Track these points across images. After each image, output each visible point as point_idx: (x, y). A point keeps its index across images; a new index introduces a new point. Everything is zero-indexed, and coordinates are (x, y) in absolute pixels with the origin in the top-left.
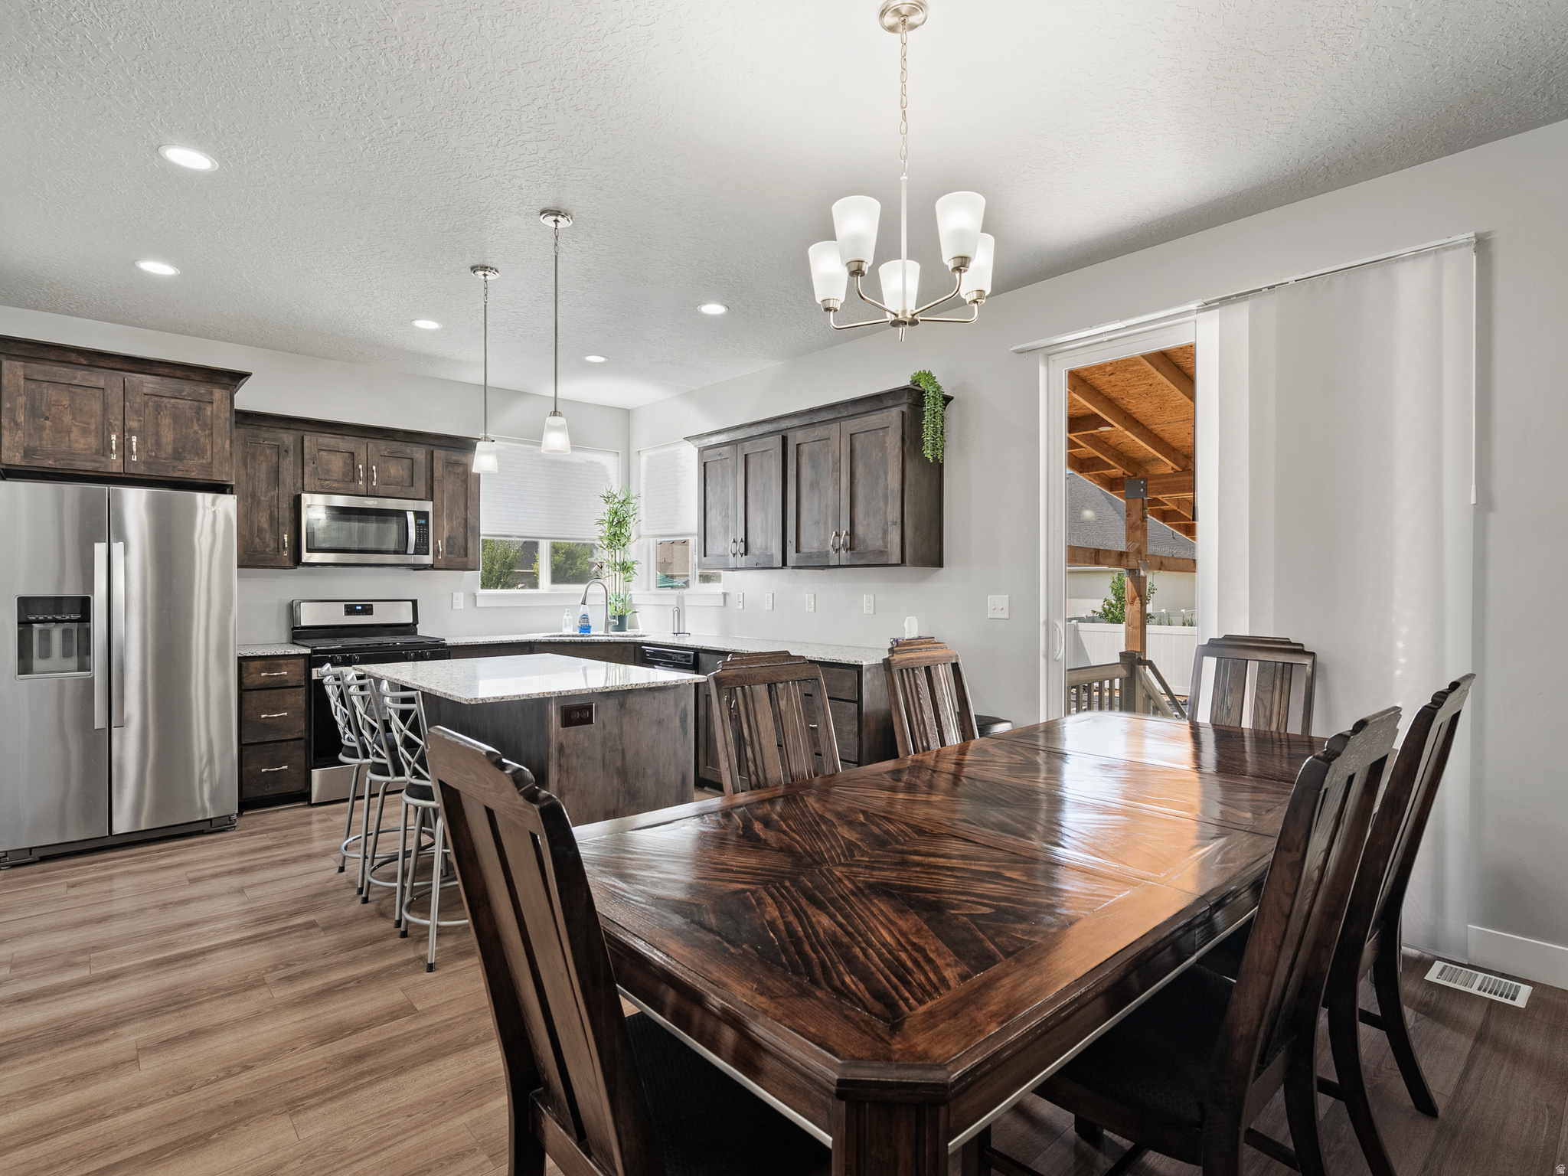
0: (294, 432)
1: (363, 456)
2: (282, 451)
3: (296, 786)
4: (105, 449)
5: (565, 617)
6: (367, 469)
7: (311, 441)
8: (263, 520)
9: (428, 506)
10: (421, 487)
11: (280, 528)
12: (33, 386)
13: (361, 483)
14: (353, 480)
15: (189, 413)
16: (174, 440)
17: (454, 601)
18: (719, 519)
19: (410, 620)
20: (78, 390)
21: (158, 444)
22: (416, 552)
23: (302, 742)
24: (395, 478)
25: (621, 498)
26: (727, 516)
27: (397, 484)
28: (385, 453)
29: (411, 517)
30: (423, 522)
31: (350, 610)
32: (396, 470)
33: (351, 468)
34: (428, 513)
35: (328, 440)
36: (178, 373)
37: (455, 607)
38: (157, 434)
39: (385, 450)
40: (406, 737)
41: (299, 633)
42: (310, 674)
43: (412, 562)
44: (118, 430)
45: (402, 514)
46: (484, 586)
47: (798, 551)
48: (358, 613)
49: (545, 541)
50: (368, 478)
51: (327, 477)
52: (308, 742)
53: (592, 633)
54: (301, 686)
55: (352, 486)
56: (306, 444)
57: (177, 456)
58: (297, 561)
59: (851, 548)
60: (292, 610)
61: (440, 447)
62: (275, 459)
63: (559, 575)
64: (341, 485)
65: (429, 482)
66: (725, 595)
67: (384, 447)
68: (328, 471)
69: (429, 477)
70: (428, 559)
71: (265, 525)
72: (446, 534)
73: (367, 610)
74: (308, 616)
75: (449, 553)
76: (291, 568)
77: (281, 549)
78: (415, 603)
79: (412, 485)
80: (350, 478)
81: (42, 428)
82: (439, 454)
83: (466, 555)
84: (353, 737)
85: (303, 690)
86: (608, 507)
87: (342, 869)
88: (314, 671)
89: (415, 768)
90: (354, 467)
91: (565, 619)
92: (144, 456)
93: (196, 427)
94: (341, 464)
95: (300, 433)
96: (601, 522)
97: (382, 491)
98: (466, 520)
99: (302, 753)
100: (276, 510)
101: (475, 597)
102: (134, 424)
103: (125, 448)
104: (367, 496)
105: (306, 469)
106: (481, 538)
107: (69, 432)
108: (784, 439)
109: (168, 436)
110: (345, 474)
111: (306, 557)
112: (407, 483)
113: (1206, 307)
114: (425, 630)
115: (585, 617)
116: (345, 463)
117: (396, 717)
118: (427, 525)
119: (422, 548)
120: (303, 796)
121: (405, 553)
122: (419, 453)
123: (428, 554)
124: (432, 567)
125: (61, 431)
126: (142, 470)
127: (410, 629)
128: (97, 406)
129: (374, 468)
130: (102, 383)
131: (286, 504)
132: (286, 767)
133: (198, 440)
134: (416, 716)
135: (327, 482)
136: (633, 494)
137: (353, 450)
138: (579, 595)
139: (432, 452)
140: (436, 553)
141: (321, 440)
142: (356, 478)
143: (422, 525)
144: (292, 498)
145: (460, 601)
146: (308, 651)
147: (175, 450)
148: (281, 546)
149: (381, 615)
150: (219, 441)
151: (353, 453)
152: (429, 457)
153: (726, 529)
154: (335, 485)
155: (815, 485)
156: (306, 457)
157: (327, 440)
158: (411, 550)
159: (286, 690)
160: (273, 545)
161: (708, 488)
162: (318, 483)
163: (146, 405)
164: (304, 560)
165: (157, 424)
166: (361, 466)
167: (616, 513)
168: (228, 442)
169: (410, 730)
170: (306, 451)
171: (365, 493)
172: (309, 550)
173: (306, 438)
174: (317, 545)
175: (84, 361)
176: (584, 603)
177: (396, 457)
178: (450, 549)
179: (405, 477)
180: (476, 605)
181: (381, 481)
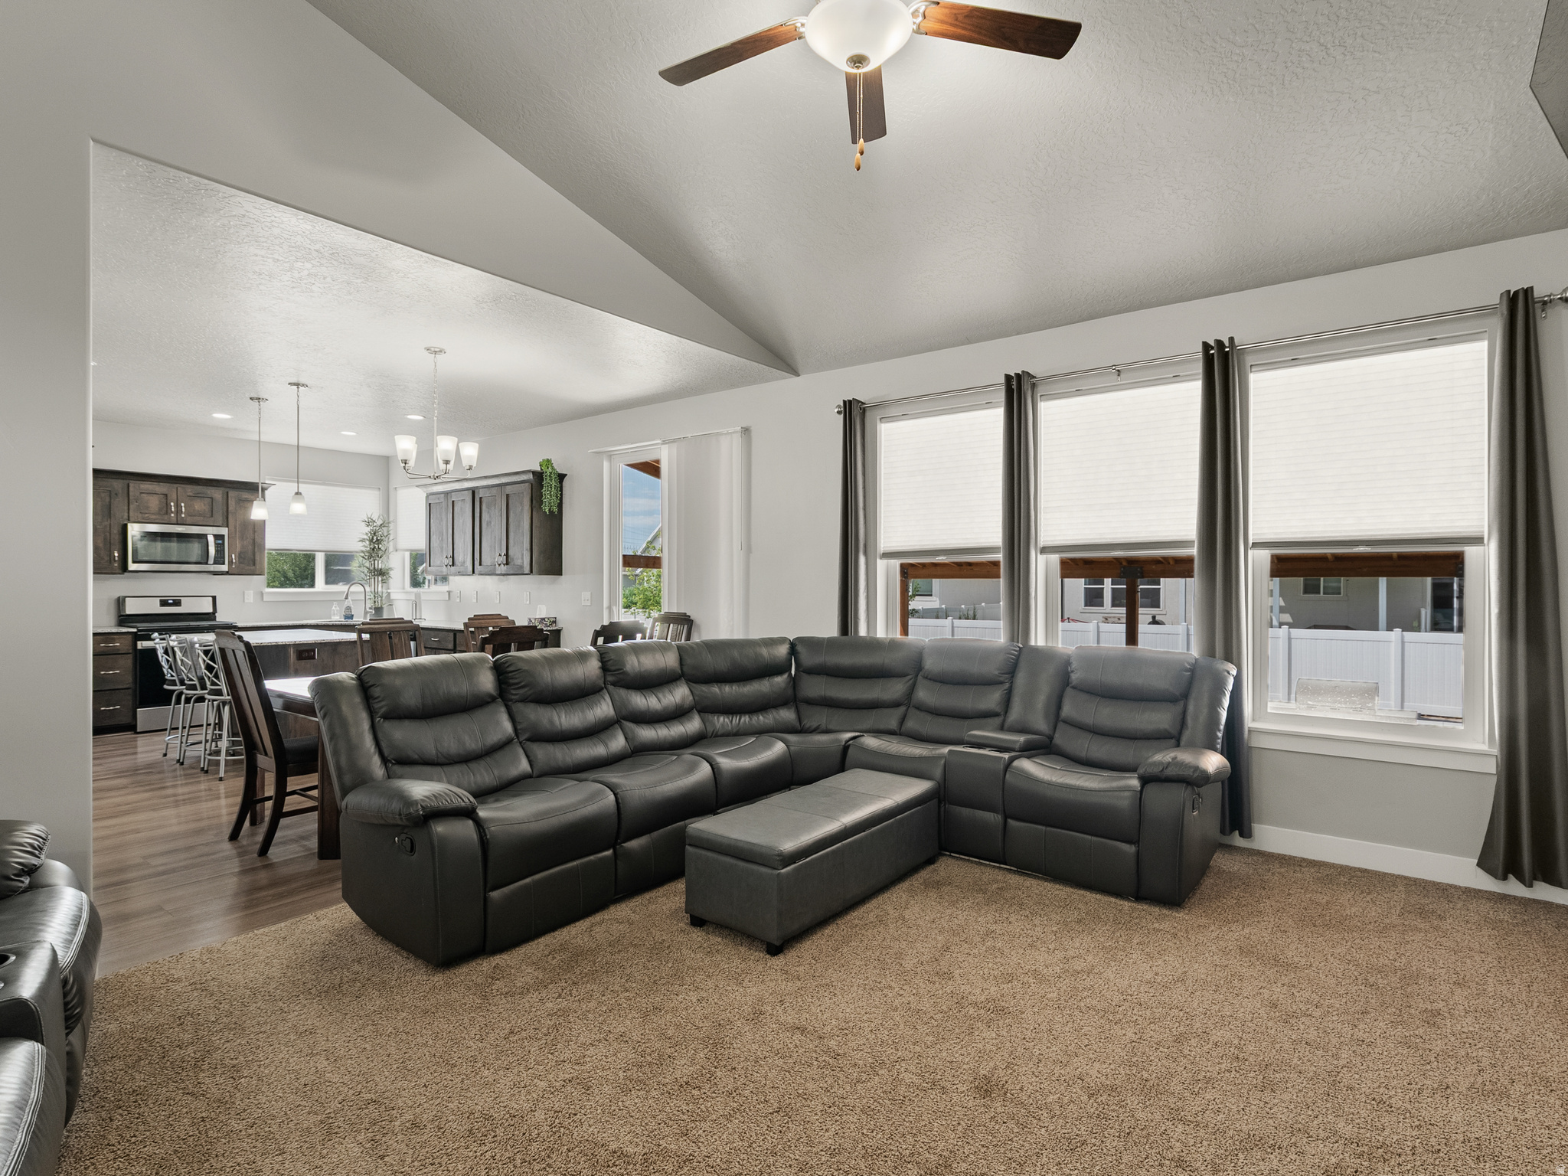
0: (122, 481)
1: (174, 496)
2: (113, 494)
3: (125, 720)
5: (334, 608)
6: (177, 506)
7: (134, 486)
8: (98, 541)
9: (224, 531)
10: (220, 519)
11: (112, 547)
13: (172, 515)
14: (167, 513)
17: (246, 597)
18: (438, 541)
19: (211, 610)
22: (215, 563)
23: (130, 691)
24: (198, 511)
25: (379, 523)
26: (442, 540)
27: (200, 515)
28: (191, 494)
29: (211, 539)
30: (220, 542)
31: (164, 603)
32: (200, 506)
33: (165, 505)
34: (224, 536)
35: (148, 486)
37: (246, 601)
39: (191, 492)
40: (208, 664)
41: (124, 619)
42: (136, 645)
43: (212, 570)
45: (204, 537)
46: (269, 586)
47: (480, 565)
48: (170, 605)
49: (320, 553)
50: (178, 511)
51: (147, 511)
52: (135, 691)
53: (354, 619)
54: (129, 653)
55: (166, 517)
56: (131, 489)
58: (124, 568)
59: (507, 564)
60: (120, 602)
61: (233, 488)
62: (108, 500)
63: (332, 577)
64: (157, 517)
65: (225, 514)
66: (449, 592)
67: (190, 489)
68: (148, 508)
69: (225, 510)
70: (225, 568)
72: (238, 550)
73: (177, 603)
74: (133, 606)
75: (240, 563)
76: (120, 574)
77: (113, 561)
78: (214, 598)
79: (212, 516)
80: (164, 511)
82: (232, 494)
83: (254, 564)
84: (174, 674)
85: (130, 656)
86: (368, 529)
87: (165, 755)
88: (139, 643)
89: (212, 680)
90: (168, 505)
91: (334, 611)
94: (157, 502)
95: (126, 482)
96: (362, 540)
97: (189, 520)
98: (254, 540)
99: (130, 698)
100: (108, 534)
101: (262, 594)
104: (177, 524)
105: (131, 506)
106: (266, 551)
108: (473, 493)
110: (160, 510)
111: (132, 567)
112: (209, 514)
113: (664, 443)
114: (221, 618)
115: (349, 608)
116: (160, 501)
117: (202, 654)
118: (223, 544)
119: (219, 560)
120: (131, 727)
121: (207, 563)
122: (217, 494)
123: (224, 564)
124: (227, 573)
127: (211, 616)
129: (183, 505)
131: (116, 530)
132: (118, 707)
134: (213, 653)
135: (147, 515)
136: (391, 519)
137: (166, 493)
138: (344, 592)
139: (228, 492)
140: (231, 562)
141: (142, 486)
142: (169, 511)
143: (219, 544)
144: (120, 526)
145: (250, 597)
146: (135, 630)
148: (112, 559)
149: (186, 607)
151: (166, 495)
152: (225, 496)
153: (442, 548)
154: (153, 517)
155: (489, 523)
156: (131, 498)
157: (146, 486)
158: (211, 561)
159: (120, 656)
160: (107, 558)
161: (432, 521)
162: (140, 515)
164: (130, 569)
166: (172, 504)
167: (375, 534)
169: (210, 660)
170: (131, 494)
171: (175, 522)
172: (134, 562)
173: (131, 485)
174: (140, 558)
176: (346, 598)
177: (197, 496)
178: (241, 560)
179: (207, 510)
180: (263, 599)
181: (188, 514)
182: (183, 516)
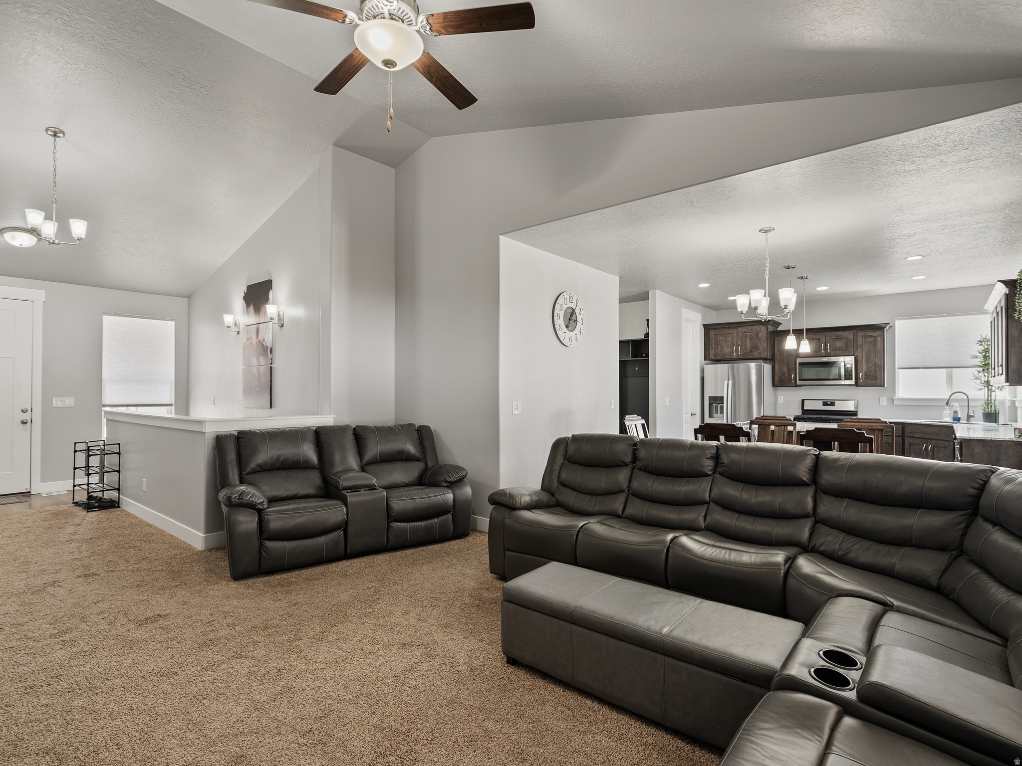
1: (824, 340)
4: (732, 352)
6: (826, 346)
8: (785, 370)
9: (851, 358)
10: (851, 351)
11: (791, 372)
12: (716, 336)
13: (823, 351)
14: (819, 351)
15: (755, 336)
16: (750, 346)
17: (881, 401)
19: (854, 409)
20: (726, 335)
21: (746, 348)
22: (846, 379)
24: (839, 347)
27: (839, 350)
28: (834, 337)
29: (842, 364)
31: (825, 404)
32: (839, 344)
33: (818, 345)
35: (809, 336)
36: (751, 324)
37: (881, 404)
38: (746, 345)
41: (804, 412)
43: (845, 383)
44: (736, 345)
45: (838, 363)
48: (829, 405)
50: (826, 349)
55: (819, 353)
57: (751, 351)
60: (801, 403)
61: (859, 331)
64: (814, 353)
67: (834, 334)
69: (855, 346)
71: (786, 371)
72: (866, 371)
73: (833, 404)
74: (808, 406)
75: (866, 379)
76: (794, 387)
77: (791, 380)
78: (856, 401)
79: (846, 350)
80: (818, 349)
81: (718, 348)
82: (860, 334)
83: (878, 380)
90: (820, 345)
91: (945, 413)
92: (742, 352)
93: (756, 341)
94: (814, 345)
95: (798, 335)
97: (832, 354)
98: (878, 364)
100: (790, 365)
101: (892, 400)
102: (739, 343)
103: (737, 350)
104: (825, 357)
107: (724, 348)
109: (748, 345)
110: (816, 349)
111: (798, 382)
114: (862, 415)
115: (956, 413)
116: (816, 344)
118: (851, 367)
119: (849, 377)
121: (841, 380)
122: (851, 334)
123: (852, 380)
124: (857, 386)
125: (722, 348)
126: (742, 357)
127: (854, 413)
128: (730, 339)
129: (829, 344)
130: (731, 332)
131: (792, 363)
133: (757, 345)
137: (819, 338)
139: (856, 334)
140: (857, 379)
142: (821, 349)
143: (848, 367)
144: (794, 360)
145: (883, 401)
147: (751, 349)
148: (791, 378)
149: (839, 407)
150: (763, 344)
151: (819, 340)
152: (855, 336)
154: (812, 353)
160: (789, 378)
163: (743, 336)
164: (798, 384)
165: (746, 342)
166: (823, 345)
168: (766, 344)
171: (824, 355)
172: (799, 380)
174: (802, 378)
175: (727, 326)
176: (948, 403)
177: (839, 338)
178: (867, 377)
179: (844, 346)
180: (893, 403)
181: (833, 349)
182: (829, 351)
